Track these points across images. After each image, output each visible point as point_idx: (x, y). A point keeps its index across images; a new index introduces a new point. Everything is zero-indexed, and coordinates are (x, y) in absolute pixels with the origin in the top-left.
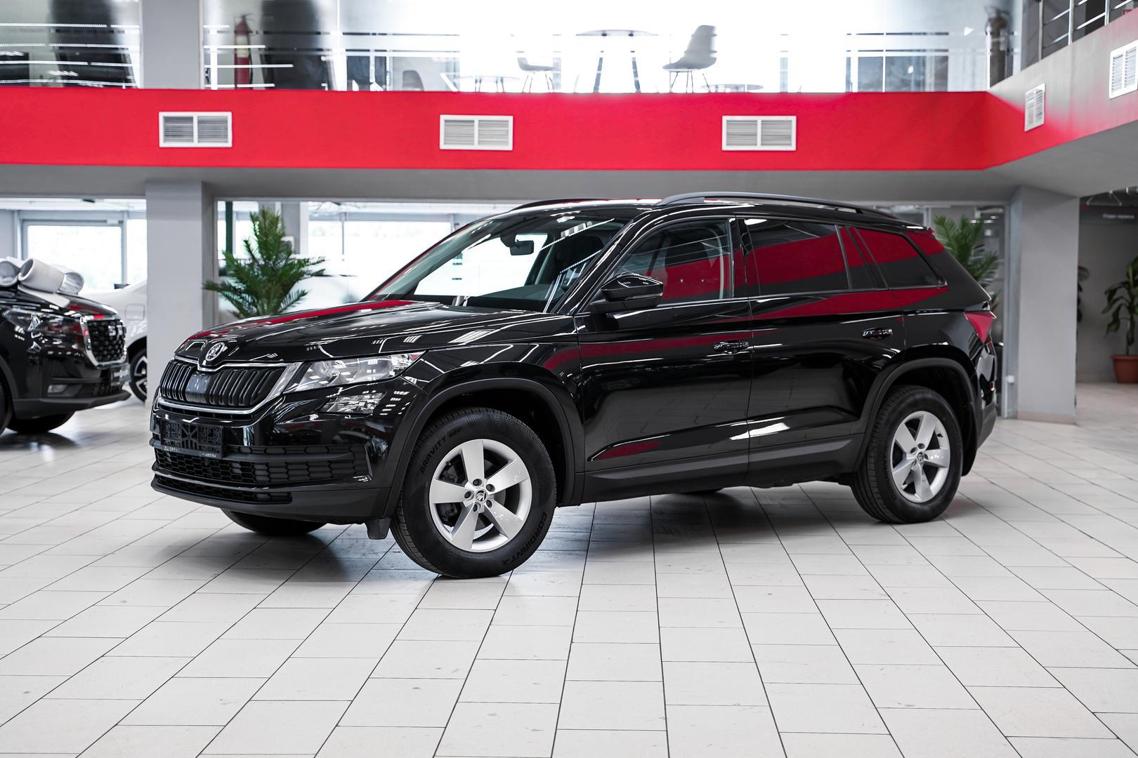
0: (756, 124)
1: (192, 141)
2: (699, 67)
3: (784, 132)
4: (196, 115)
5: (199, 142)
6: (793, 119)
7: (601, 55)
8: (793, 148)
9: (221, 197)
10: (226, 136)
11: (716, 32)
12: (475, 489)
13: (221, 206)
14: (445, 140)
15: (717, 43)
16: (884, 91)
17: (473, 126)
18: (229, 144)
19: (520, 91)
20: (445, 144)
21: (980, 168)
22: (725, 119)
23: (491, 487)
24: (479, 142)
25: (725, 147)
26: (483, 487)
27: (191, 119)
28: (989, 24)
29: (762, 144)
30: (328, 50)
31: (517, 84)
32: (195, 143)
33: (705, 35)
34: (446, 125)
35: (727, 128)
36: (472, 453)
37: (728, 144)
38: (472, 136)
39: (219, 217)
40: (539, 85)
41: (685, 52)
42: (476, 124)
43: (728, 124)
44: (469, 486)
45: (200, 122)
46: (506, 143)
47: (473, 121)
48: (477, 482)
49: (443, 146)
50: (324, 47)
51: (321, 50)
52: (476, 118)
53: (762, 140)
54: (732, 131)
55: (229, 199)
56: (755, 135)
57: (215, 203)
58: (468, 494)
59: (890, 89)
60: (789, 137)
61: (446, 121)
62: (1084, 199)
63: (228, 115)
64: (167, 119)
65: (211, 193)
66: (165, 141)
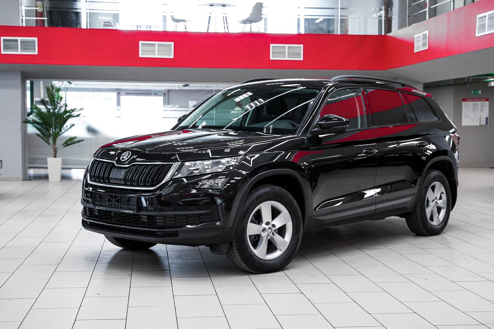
0: (285, 48)
1: (18, 51)
2: (255, 21)
3: (298, 52)
4: (19, 39)
5: (21, 52)
6: (302, 46)
7: (210, 15)
8: (302, 59)
9: (28, 78)
10: (35, 49)
11: (263, 6)
12: (267, 227)
13: (28, 83)
14: (142, 53)
15: (264, 11)
16: (339, 34)
17: (155, 47)
18: (36, 53)
19: (173, 31)
20: (142, 54)
21: (384, 70)
22: (271, 45)
23: (274, 226)
24: (158, 54)
25: (271, 58)
26: (270, 226)
27: (17, 41)
28: (383, 5)
29: (288, 57)
30: (80, 9)
31: (171, 27)
32: (19, 52)
33: (259, 7)
34: (142, 46)
35: (272, 50)
36: (265, 208)
37: (273, 57)
38: (154, 51)
39: (27, 88)
40: (180, 28)
41: (250, 14)
42: (156, 45)
43: (272, 48)
44: (264, 225)
45: (21, 42)
46: (171, 55)
47: (155, 44)
48: (268, 223)
49: (141, 56)
50: (78, 7)
51: (77, 9)
52: (157, 43)
53: (288, 55)
54: (274, 51)
55: (32, 80)
56: (285, 53)
57: (25, 82)
58: (264, 230)
59: (342, 33)
60: (300, 54)
61: (142, 44)
62: (424, 84)
63: (36, 39)
64: (4, 40)
65: (25, 76)
66: (4, 51)
